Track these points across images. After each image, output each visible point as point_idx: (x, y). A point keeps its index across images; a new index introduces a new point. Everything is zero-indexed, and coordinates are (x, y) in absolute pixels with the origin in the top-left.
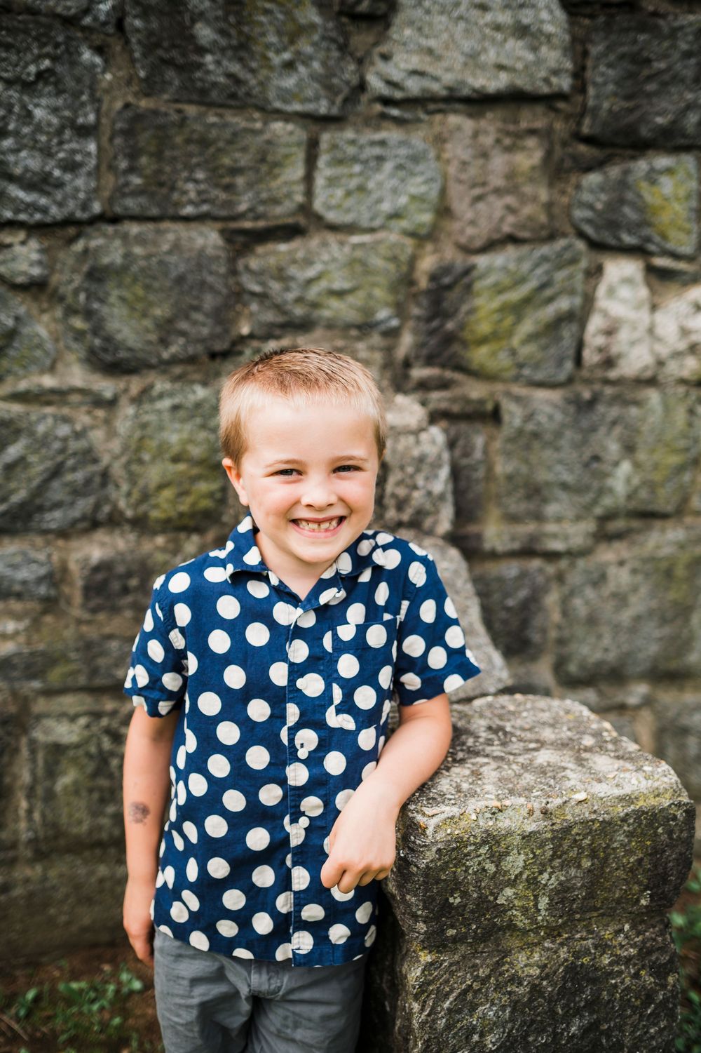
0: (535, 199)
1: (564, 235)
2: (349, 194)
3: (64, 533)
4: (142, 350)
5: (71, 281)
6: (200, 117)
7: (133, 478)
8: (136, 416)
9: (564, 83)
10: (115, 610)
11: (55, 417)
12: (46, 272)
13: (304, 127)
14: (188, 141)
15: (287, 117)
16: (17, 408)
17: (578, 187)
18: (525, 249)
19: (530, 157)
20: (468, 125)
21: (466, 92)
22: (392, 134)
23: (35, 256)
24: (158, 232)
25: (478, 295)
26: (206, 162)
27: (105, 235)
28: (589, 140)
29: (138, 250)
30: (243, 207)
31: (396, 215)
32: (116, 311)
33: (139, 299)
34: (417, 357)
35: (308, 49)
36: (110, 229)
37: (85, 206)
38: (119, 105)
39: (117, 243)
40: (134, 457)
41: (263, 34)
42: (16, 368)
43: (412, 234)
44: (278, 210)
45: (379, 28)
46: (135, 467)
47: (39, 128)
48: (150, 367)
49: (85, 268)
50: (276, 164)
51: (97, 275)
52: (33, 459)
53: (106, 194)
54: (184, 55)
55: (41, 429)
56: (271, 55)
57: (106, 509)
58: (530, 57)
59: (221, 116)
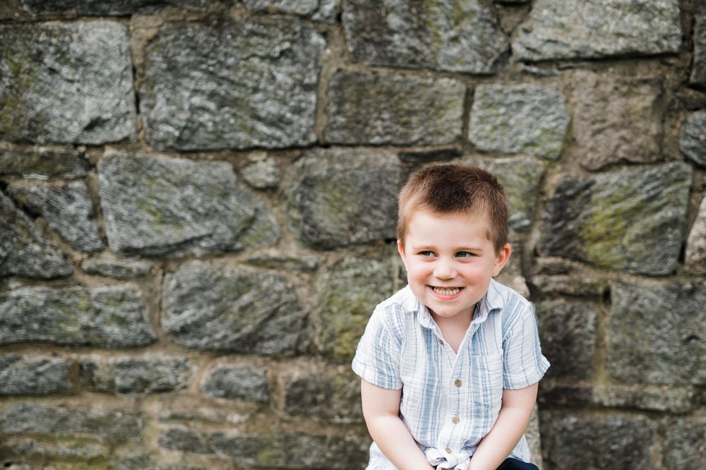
0: (647, 132)
1: (673, 159)
2: (495, 128)
3: (276, 358)
4: (337, 235)
5: (292, 186)
6: (390, 75)
7: (325, 323)
8: (330, 279)
9: (675, 45)
10: (307, 415)
11: (275, 277)
12: (277, 180)
13: (464, 81)
14: (379, 93)
15: (451, 75)
16: (251, 269)
17: (685, 122)
18: (637, 170)
19: (643, 100)
20: (592, 77)
21: (590, 54)
22: (531, 86)
23: (271, 169)
24: (355, 154)
25: (596, 204)
26: (391, 106)
27: (318, 156)
28: (695, 87)
29: (338, 167)
30: (415, 138)
31: (532, 144)
32: (321, 207)
33: (337, 200)
34: (543, 249)
35: (469, 28)
36: (322, 152)
37: (305, 137)
38: (334, 70)
39: (325, 161)
40: (327, 309)
41: (436, 19)
42: (253, 243)
43: (544, 158)
44: (441, 140)
45: (523, 11)
46: (326, 316)
47: (279, 87)
48: (343, 246)
49: (302, 178)
50: (442, 108)
51: (309, 183)
52: (258, 304)
53: (321, 128)
54: (380, 35)
55: (265, 284)
56: (441, 33)
57: (306, 343)
58: (645, 26)
59: (404, 75)
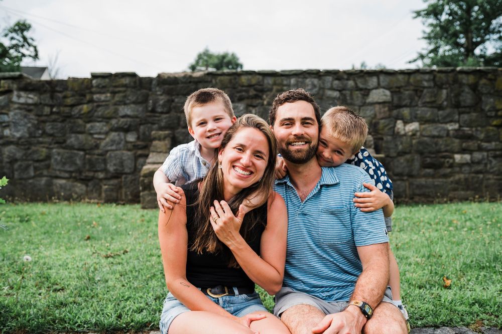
0: (387, 114)
1: (391, 118)
9: (391, 100)
18: (386, 119)
19: (386, 109)
20: (378, 106)
21: (378, 102)
22: (369, 107)
25: (380, 125)
28: (394, 107)
34: (372, 131)
35: (359, 99)
45: (368, 96)
58: (386, 98)
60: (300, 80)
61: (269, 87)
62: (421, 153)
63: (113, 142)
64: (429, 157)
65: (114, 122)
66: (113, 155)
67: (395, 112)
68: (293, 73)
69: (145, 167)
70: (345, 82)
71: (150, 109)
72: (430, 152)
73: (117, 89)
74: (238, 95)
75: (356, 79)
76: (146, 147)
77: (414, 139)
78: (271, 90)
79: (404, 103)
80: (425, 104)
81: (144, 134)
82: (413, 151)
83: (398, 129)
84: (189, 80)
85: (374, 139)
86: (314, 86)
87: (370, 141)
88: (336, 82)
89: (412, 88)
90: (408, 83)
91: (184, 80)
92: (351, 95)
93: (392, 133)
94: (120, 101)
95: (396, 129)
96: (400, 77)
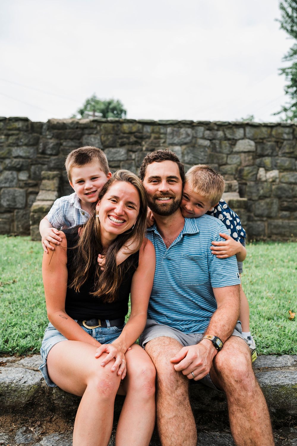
0: (251, 162)
1: (255, 165)
9: (255, 150)
13: (226, 155)
14: (215, 156)
18: (250, 167)
19: (251, 157)
20: (244, 154)
21: (243, 151)
22: (235, 155)
25: (245, 171)
26: (217, 158)
28: (257, 156)
30: (220, 162)
34: (238, 177)
35: (227, 148)
38: (209, 153)
43: (237, 165)
44: (224, 163)
45: (234, 146)
50: (224, 158)
54: (215, 149)
56: (223, 148)
58: (251, 148)
59: (218, 154)
60: (175, 129)
61: (148, 134)
62: (279, 198)
63: (6, 180)
64: (286, 201)
65: (7, 161)
66: (6, 191)
67: (258, 161)
68: (169, 123)
69: (35, 204)
70: (215, 132)
71: (40, 151)
72: (287, 197)
73: (11, 132)
74: (120, 141)
75: (225, 130)
76: (36, 185)
77: (274, 185)
78: (149, 137)
79: (266, 153)
80: (284, 155)
81: (35, 173)
82: (272, 196)
83: (260, 175)
84: (76, 126)
85: (239, 184)
86: (188, 135)
87: (236, 186)
88: (208, 132)
89: (274, 139)
90: (271, 135)
91: (72, 126)
92: (220, 144)
93: (255, 179)
94: (13, 143)
95: (258, 175)
96: (264, 130)
